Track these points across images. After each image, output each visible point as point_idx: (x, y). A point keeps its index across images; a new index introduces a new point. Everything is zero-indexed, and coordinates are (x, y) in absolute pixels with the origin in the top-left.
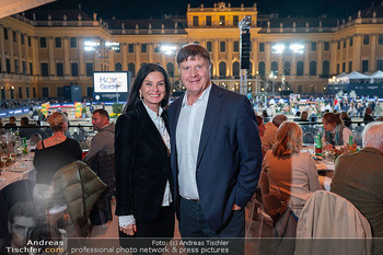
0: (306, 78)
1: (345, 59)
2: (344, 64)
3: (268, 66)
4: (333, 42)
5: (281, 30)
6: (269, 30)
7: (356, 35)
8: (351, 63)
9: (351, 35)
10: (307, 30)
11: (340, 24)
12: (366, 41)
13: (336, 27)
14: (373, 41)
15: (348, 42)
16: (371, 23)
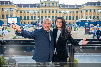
1: (81, 16)
4: (79, 11)
5: (65, 8)
6: (62, 8)
8: (83, 17)
9: (83, 9)
10: (72, 8)
11: (81, 6)
12: (87, 11)
13: (79, 7)
14: (89, 11)
15: (82, 11)
16: (88, 6)
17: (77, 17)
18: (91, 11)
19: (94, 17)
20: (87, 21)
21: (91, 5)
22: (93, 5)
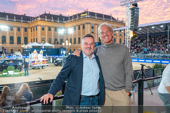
0: (15, 45)
1: (34, 36)
2: (34, 39)
4: (29, 28)
7: (38, 26)
8: (37, 38)
9: (36, 25)
10: (15, 20)
11: (32, 19)
12: (43, 29)
13: (30, 21)
14: (46, 29)
15: (35, 28)
16: (44, 20)
17: (26, 39)
18: (50, 29)
19: (56, 40)
20: (43, 48)
21: (49, 20)
22: (53, 20)
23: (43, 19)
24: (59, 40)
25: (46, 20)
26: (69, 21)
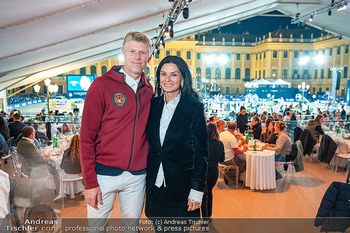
0: (232, 81)
1: (261, 67)
2: (260, 72)
3: (203, 71)
4: (252, 54)
5: (214, 43)
6: (204, 43)
7: (268, 51)
8: (264, 71)
9: (264, 50)
10: (234, 44)
11: (258, 40)
12: (275, 55)
13: (254, 42)
14: (280, 55)
15: (263, 54)
16: (278, 42)
17: (248, 71)
18: (286, 56)
19: (295, 72)
20: (274, 87)
21: (286, 40)
22: (291, 40)
23: (276, 39)
24: (300, 73)
25: (281, 40)
26: (321, 39)
